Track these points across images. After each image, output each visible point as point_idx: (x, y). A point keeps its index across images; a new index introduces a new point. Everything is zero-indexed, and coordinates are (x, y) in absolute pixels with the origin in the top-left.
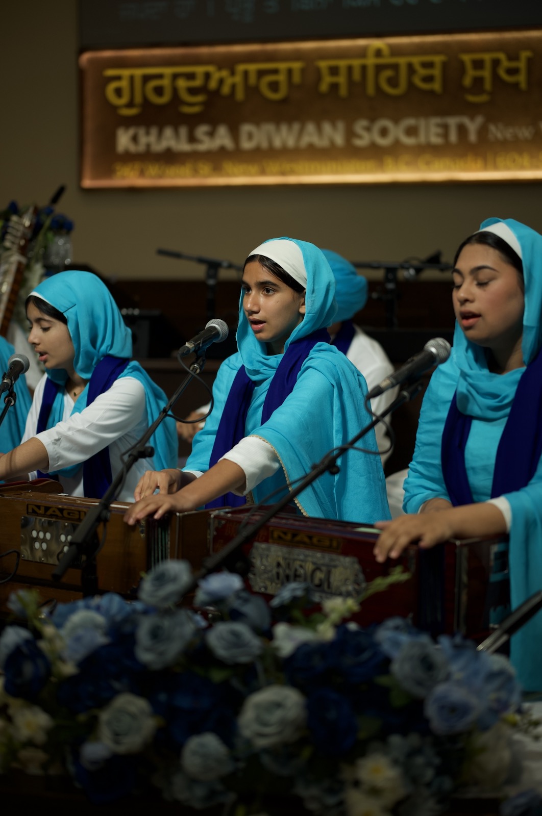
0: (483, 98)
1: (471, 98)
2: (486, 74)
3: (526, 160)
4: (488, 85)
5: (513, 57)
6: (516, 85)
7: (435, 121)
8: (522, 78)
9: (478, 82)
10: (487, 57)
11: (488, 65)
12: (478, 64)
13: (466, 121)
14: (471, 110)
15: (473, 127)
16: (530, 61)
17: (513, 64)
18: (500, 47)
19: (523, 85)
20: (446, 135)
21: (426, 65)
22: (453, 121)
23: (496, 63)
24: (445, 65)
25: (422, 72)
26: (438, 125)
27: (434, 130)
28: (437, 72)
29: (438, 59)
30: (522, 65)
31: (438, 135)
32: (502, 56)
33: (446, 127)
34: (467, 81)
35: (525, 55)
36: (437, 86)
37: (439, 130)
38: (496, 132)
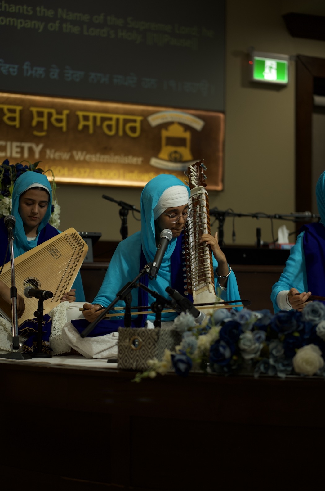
0: (43, 134)
1: (36, 133)
2: (45, 119)
3: (66, 171)
4: (45, 127)
5: (59, 113)
6: (61, 128)
7: (15, 144)
8: (64, 125)
9: (40, 124)
10: (46, 111)
11: (46, 115)
12: (40, 114)
13: (33, 146)
14: (37, 140)
15: (37, 149)
16: (68, 116)
17: (59, 117)
18: (52, 106)
19: (65, 129)
20: (22, 152)
21: (11, 111)
22: (26, 145)
23: (50, 115)
24: (21, 112)
25: (9, 115)
26: (17, 147)
27: (15, 150)
28: (17, 115)
29: (18, 108)
30: (64, 117)
31: (17, 153)
32: (53, 111)
33: (22, 148)
34: (34, 123)
35: (66, 112)
36: (17, 123)
37: (19, 150)
38: (50, 154)
